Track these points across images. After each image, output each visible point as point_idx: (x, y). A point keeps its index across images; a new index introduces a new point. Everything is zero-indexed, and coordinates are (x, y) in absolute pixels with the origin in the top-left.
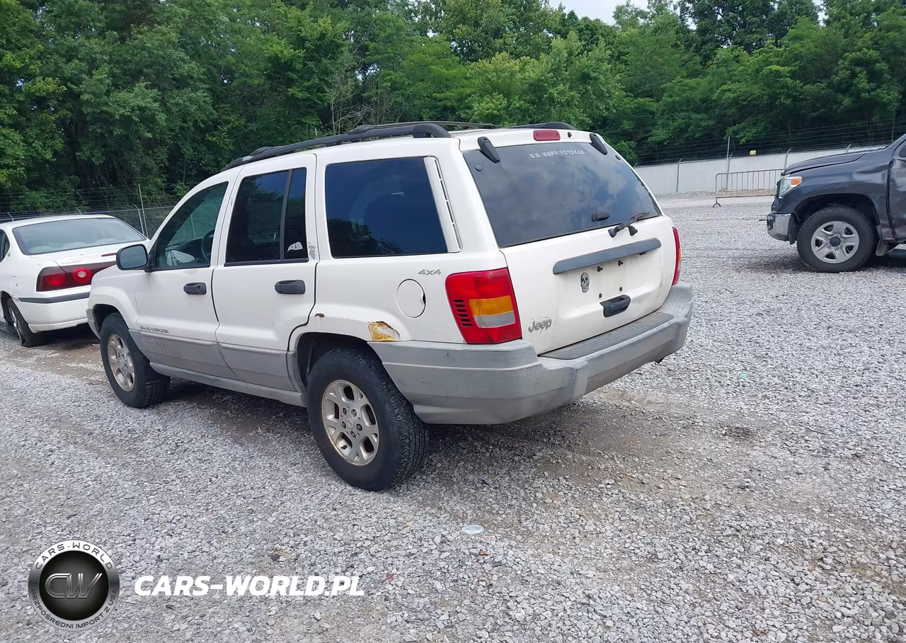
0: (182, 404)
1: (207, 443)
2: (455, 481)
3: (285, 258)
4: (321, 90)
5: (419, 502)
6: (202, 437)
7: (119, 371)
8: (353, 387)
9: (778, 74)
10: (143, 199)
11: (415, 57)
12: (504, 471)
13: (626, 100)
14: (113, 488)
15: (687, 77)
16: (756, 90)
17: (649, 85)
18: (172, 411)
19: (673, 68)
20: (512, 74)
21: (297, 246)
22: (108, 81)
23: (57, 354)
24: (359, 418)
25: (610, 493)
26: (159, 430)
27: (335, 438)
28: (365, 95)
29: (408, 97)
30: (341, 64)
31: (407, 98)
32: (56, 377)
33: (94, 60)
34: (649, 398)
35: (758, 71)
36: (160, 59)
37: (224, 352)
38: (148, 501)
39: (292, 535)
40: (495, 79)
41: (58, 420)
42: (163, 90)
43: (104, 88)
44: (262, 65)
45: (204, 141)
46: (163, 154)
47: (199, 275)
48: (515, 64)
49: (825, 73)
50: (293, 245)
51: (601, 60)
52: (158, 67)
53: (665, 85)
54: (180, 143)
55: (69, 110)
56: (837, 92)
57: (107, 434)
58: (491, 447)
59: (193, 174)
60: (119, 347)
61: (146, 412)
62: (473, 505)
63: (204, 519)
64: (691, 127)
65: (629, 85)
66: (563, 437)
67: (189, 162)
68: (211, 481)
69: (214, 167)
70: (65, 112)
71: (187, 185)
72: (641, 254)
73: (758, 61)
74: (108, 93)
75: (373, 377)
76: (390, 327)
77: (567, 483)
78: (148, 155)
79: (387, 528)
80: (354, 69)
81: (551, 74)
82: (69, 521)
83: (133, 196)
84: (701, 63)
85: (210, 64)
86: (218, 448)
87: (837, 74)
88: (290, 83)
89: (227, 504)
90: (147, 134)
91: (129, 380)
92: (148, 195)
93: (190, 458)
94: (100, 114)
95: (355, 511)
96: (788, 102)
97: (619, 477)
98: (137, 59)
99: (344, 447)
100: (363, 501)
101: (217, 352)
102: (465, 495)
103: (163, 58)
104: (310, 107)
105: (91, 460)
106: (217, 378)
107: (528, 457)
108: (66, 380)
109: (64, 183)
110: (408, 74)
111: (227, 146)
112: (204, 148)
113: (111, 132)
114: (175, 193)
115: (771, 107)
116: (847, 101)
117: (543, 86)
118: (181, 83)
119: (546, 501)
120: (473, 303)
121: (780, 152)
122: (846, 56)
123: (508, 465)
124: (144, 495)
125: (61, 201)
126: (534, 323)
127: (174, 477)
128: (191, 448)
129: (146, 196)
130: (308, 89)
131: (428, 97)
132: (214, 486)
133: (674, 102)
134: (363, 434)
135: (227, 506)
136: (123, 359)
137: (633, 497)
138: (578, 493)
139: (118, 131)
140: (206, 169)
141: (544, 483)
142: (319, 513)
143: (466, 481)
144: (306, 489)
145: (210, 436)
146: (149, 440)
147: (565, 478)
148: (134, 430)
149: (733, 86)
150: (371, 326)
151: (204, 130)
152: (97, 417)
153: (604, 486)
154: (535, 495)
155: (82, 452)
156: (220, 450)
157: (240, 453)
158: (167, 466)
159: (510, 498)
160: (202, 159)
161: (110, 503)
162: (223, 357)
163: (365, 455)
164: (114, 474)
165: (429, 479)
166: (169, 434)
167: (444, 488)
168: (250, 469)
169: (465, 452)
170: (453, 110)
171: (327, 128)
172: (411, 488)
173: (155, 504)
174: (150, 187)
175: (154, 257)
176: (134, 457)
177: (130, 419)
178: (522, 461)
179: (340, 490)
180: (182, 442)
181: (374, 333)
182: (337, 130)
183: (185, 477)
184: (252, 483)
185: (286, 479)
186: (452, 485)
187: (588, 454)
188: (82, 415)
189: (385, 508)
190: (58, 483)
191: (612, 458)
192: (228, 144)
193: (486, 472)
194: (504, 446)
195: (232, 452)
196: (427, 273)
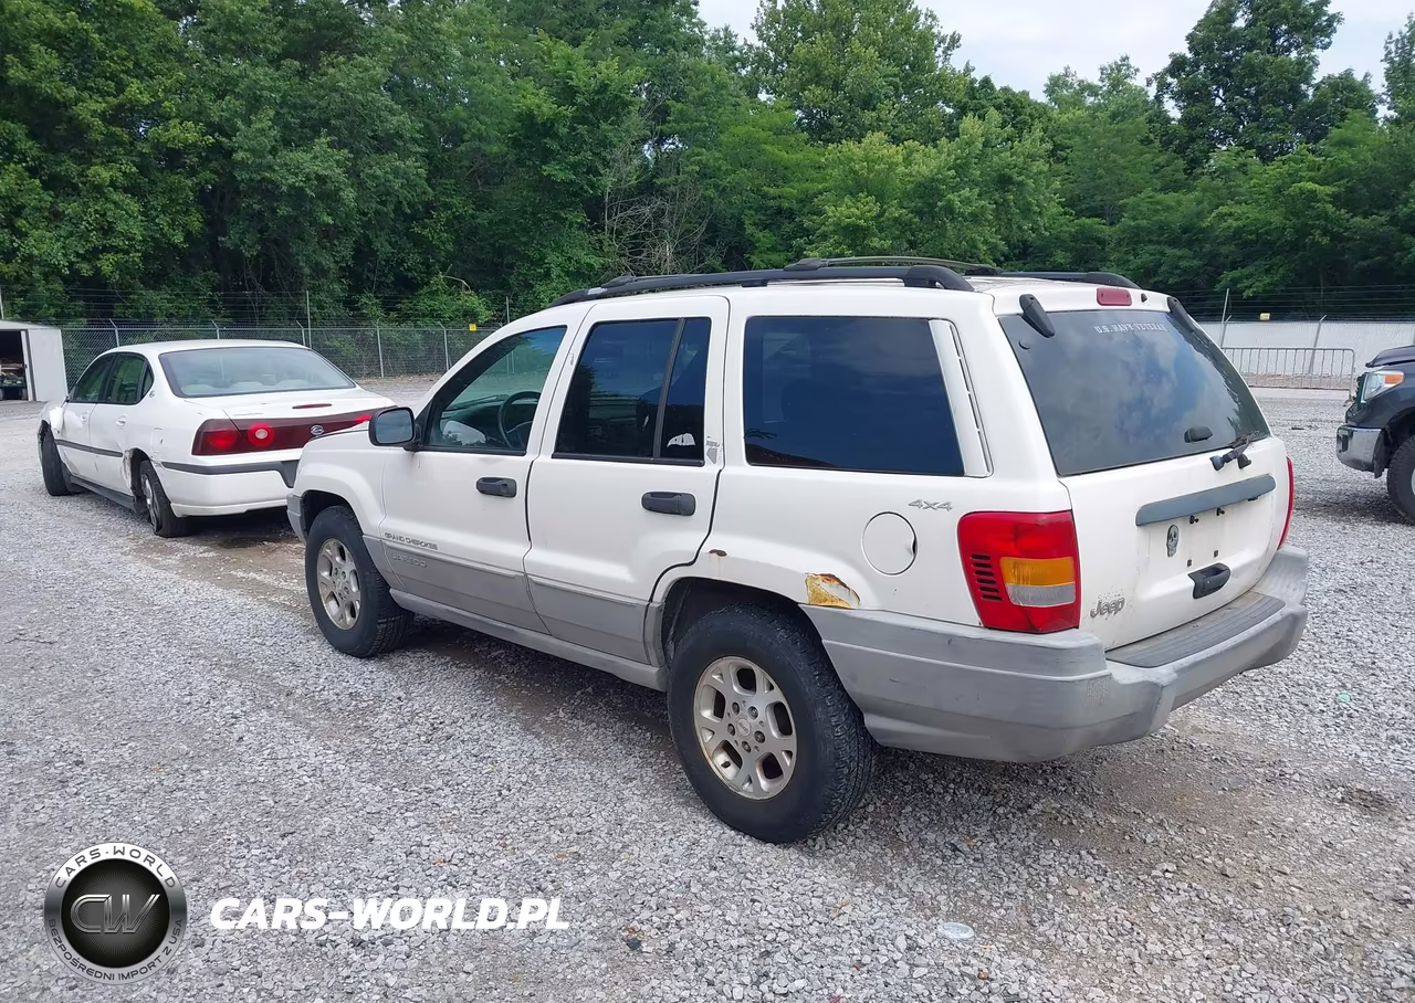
0: (428, 657)
1: (483, 728)
2: (905, 840)
3: (662, 456)
4: (592, 171)
5: (852, 872)
6: (472, 717)
7: (333, 595)
8: (757, 670)
9: (1313, 196)
10: (311, 313)
11: (741, 130)
12: (984, 830)
13: (1063, 220)
14: (343, 792)
15: (1161, 190)
16: (1276, 218)
17: (1101, 198)
18: (413, 667)
19: (1140, 175)
20: (892, 166)
21: (687, 440)
22: (273, 133)
23: (212, 554)
24: (761, 722)
25: (1174, 888)
26: (399, 698)
27: (713, 747)
28: (658, 182)
29: (724, 189)
30: (627, 131)
31: (722, 191)
32: (219, 592)
33: (258, 99)
34: (1194, 722)
35: (1279, 190)
36: (358, 106)
37: (533, 588)
38: (405, 820)
39: (655, 908)
40: (865, 172)
41: (237, 667)
42: (357, 153)
43: (268, 143)
44: (508, 125)
45: (409, 235)
46: (346, 248)
47: (504, 466)
48: (895, 153)
49: (1385, 201)
50: (679, 438)
51: (1033, 157)
52: (354, 118)
53: (1126, 200)
54: (371, 233)
55: (215, 172)
56: (1404, 233)
57: (317, 698)
58: (952, 786)
59: (388, 281)
60: (338, 559)
61: (371, 666)
62: (946, 887)
63: (502, 861)
64: (1163, 268)
65: (1068, 196)
66: (1070, 779)
67: (383, 263)
68: (500, 794)
70: (208, 175)
71: (377, 298)
72: (1253, 499)
73: (1281, 173)
74: (274, 151)
75: (799, 662)
76: (845, 586)
77: (1096, 862)
78: (325, 248)
79: (810, 913)
80: (644, 141)
81: (952, 172)
82: (285, 843)
83: (297, 307)
84: (1185, 170)
85: (429, 117)
86: (503, 739)
87: (1405, 203)
88: (547, 156)
89: (536, 838)
90: (326, 218)
91: (347, 613)
92: (318, 308)
93: (459, 751)
94: (260, 181)
95: (749, 875)
96: (1325, 241)
97: (1182, 858)
98: (323, 104)
99: (726, 765)
100: (759, 859)
101: (525, 589)
102: (928, 868)
103: (363, 106)
104: (575, 194)
105: (301, 740)
106: (510, 627)
107: (1019, 809)
108: (234, 599)
109: (197, 281)
110: (726, 155)
111: (444, 244)
112: (408, 244)
113: (274, 211)
114: (358, 309)
115: (1295, 247)
117: (937, 189)
118: (386, 143)
119: (1069, 891)
120: (1007, 564)
121: (1304, 319)
123: (987, 821)
124: (396, 809)
125: (191, 307)
126: (1100, 603)
127: (440, 783)
128: (457, 734)
129: (315, 310)
130: (574, 167)
131: (753, 191)
132: (509, 805)
133: (1138, 227)
134: (765, 749)
135: (535, 842)
136: (342, 578)
137: (1214, 898)
138: (1117, 881)
139: (284, 210)
141: (1056, 859)
142: (689, 872)
143: (923, 842)
144: (659, 826)
145: (485, 716)
146: (385, 715)
147: (1091, 854)
148: (358, 694)
149: (1237, 210)
150: (811, 579)
151: (410, 216)
152: (296, 667)
153: (1161, 874)
154: (1047, 879)
155: (283, 725)
156: (505, 742)
157: (539, 750)
158: (424, 763)
159: (1006, 880)
160: (403, 261)
161: (345, 818)
162: (531, 598)
163: (764, 783)
164: (341, 767)
165: (860, 832)
166: (416, 706)
167: (888, 850)
168: (560, 780)
169: (908, 788)
170: (791, 215)
171: (595, 228)
172: (833, 845)
173: (417, 827)
174: (322, 296)
175: (422, 426)
176: (367, 741)
177: (348, 675)
178: (1010, 816)
179: (716, 835)
180: (441, 723)
181: (814, 591)
182: (612, 233)
183: (458, 784)
184: (568, 806)
185: (622, 804)
186: (900, 847)
187: (1119, 813)
188: (271, 661)
189: (798, 877)
190: (255, 774)
191: (1160, 825)
192: (444, 241)
193: (953, 830)
194: (972, 785)
195: (525, 748)
196: (925, 505)
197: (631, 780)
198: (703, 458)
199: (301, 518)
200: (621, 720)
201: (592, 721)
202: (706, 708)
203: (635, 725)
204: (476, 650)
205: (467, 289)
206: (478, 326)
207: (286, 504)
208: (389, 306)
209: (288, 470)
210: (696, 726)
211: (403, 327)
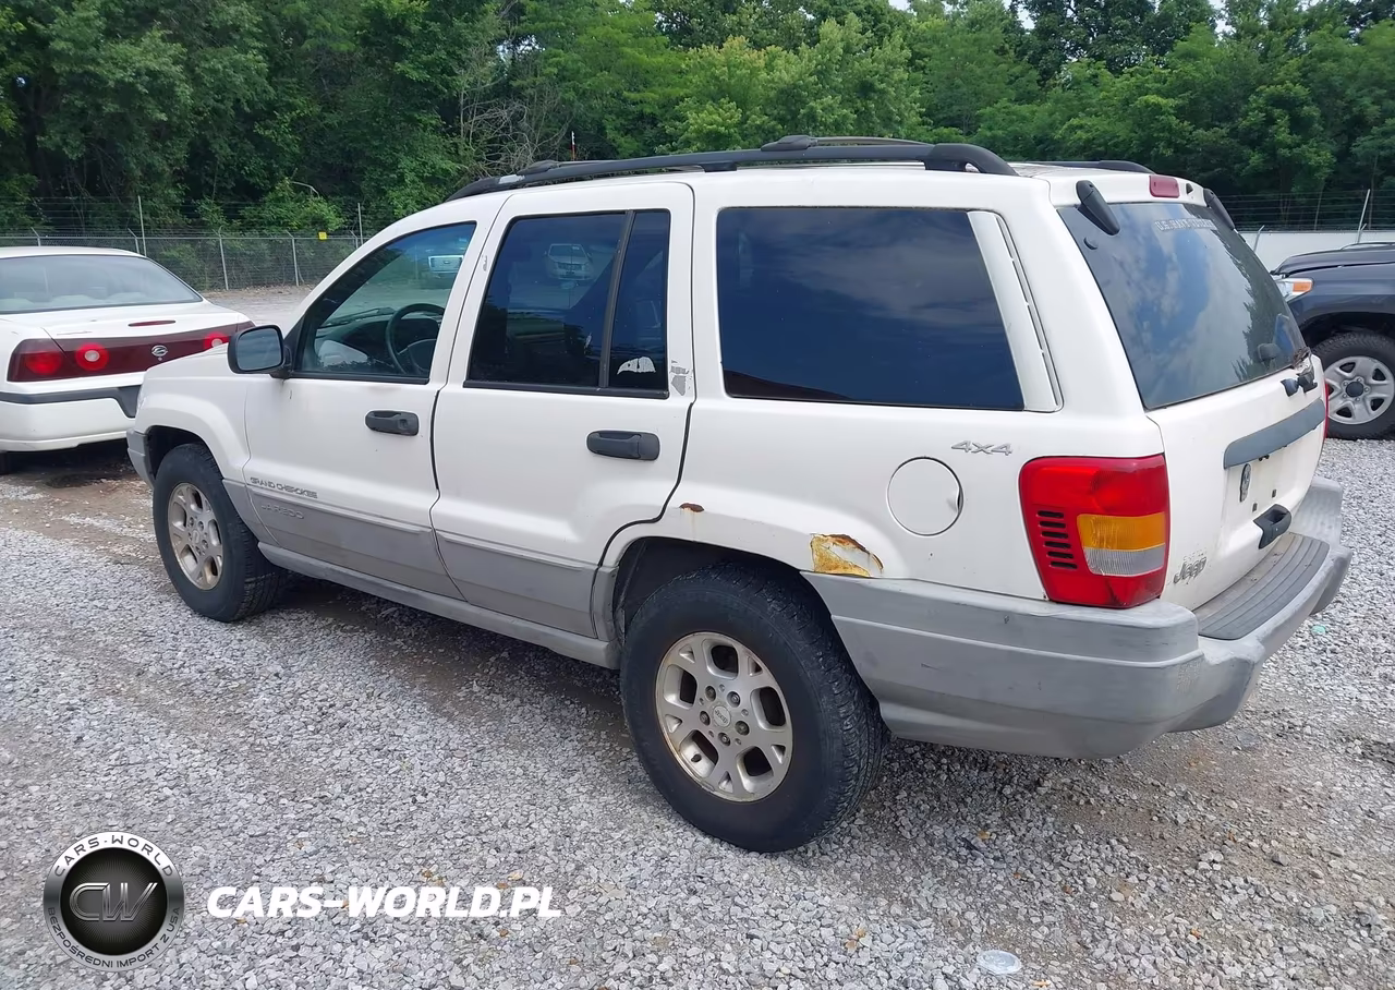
0: (306, 619)
1: (383, 711)
2: (909, 837)
3: (611, 384)
4: (448, 71)
5: (856, 884)
6: (368, 697)
7: (188, 550)
8: (739, 648)
9: (1157, 109)
10: (145, 221)
11: (600, 31)
13: (921, 129)
14: (217, 808)
15: (1016, 101)
16: (1122, 131)
17: (958, 108)
18: (289, 633)
19: (996, 86)
20: (754, 72)
22: (99, 23)
23: (38, 497)
24: (744, 710)
25: (1229, 885)
26: (277, 675)
27: (680, 738)
28: (515, 84)
29: (584, 93)
30: (483, 30)
31: (582, 95)
32: (46, 543)
35: (1127, 102)
37: (446, 548)
38: (300, 844)
39: (631, 955)
40: (726, 77)
42: (189, 45)
43: (91, 34)
44: (355, 21)
45: (250, 135)
46: (179, 151)
47: (401, 397)
48: (757, 58)
49: (1226, 114)
50: (633, 363)
51: (893, 64)
52: (184, 7)
53: (982, 111)
54: (208, 134)
55: (26, 63)
56: (1242, 145)
57: (176, 677)
59: (229, 187)
60: (193, 507)
61: (239, 632)
62: (971, 899)
65: (927, 105)
67: (222, 167)
68: (415, 801)
69: (265, 179)
70: (19, 67)
71: (218, 204)
73: (1128, 86)
74: (98, 42)
75: (797, 641)
76: (863, 549)
77: (1132, 854)
78: (156, 150)
79: (822, 950)
80: (499, 42)
81: (814, 79)
83: (127, 214)
84: (1038, 81)
85: (267, 9)
86: (410, 725)
87: (1245, 116)
88: (399, 53)
89: (467, 862)
90: (158, 115)
91: (207, 570)
92: (151, 216)
93: (357, 743)
94: (81, 75)
95: (737, 899)
96: (1169, 153)
97: (1224, 843)
99: (697, 759)
100: (746, 877)
101: (432, 546)
102: (944, 874)
104: (429, 95)
105: (159, 737)
108: (66, 551)
109: (12, 185)
110: (585, 58)
111: (288, 145)
112: (249, 146)
113: (98, 108)
114: (198, 216)
115: (1141, 157)
116: (1256, 159)
117: (799, 95)
118: (222, 36)
119: (1113, 897)
120: (1086, 523)
122: (1261, 91)
123: (995, 806)
124: (286, 829)
127: (338, 789)
128: (351, 719)
129: (148, 218)
130: (428, 67)
131: (613, 96)
132: (427, 816)
133: (994, 138)
134: (748, 743)
135: (467, 867)
136: (199, 529)
137: (1276, 895)
138: (1163, 879)
139: (110, 107)
140: (252, 180)
141: (1087, 852)
142: (665, 899)
143: (931, 842)
144: (617, 836)
145: (384, 696)
146: (262, 697)
147: (1122, 842)
148: (226, 672)
149: (1088, 121)
150: (817, 541)
151: (251, 117)
152: (147, 637)
153: (1209, 867)
154: (1084, 881)
155: (134, 716)
156: (413, 729)
157: (456, 738)
158: (316, 761)
159: (1037, 884)
160: (244, 164)
161: (221, 846)
162: (441, 557)
163: (747, 783)
164: (212, 772)
165: (855, 831)
166: (299, 685)
167: (892, 853)
168: (486, 777)
169: (896, 766)
170: (653, 120)
171: (450, 131)
172: (828, 848)
173: (316, 853)
174: (156, 202)
175: (293, 350)
176: (242, 734)
177: (212, 646)
178: (1018, 797)
179: (689, 844)
180: (331, 706)
181: (821, 557)
182: (468, 136)
183: (360, 790)
184: (501, 814)
185: (567, 807)
186: (905, 847)
187: (1135, 786)
188: (115, 629)
189: (798, 898)
190: (99, 787)
191: (1185, 797)
192: (290, 142)
193: (961, 820)
194: (966, 757)
195: (438, 736)
196: (975, 449)
197: (573, 772)
198: (665, 387)
199: (145, 458)
200: (546, 691)
201: (514, 696)
202: (673, 692)
203: (566, 699)
204: (363, 608)
205: (315, 195)
206: (328, 234)
207: (125, 436)
208: (231, 214)
209: (128, 398)
210: (659, 712)
211: (248, 237)
